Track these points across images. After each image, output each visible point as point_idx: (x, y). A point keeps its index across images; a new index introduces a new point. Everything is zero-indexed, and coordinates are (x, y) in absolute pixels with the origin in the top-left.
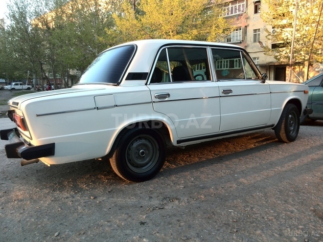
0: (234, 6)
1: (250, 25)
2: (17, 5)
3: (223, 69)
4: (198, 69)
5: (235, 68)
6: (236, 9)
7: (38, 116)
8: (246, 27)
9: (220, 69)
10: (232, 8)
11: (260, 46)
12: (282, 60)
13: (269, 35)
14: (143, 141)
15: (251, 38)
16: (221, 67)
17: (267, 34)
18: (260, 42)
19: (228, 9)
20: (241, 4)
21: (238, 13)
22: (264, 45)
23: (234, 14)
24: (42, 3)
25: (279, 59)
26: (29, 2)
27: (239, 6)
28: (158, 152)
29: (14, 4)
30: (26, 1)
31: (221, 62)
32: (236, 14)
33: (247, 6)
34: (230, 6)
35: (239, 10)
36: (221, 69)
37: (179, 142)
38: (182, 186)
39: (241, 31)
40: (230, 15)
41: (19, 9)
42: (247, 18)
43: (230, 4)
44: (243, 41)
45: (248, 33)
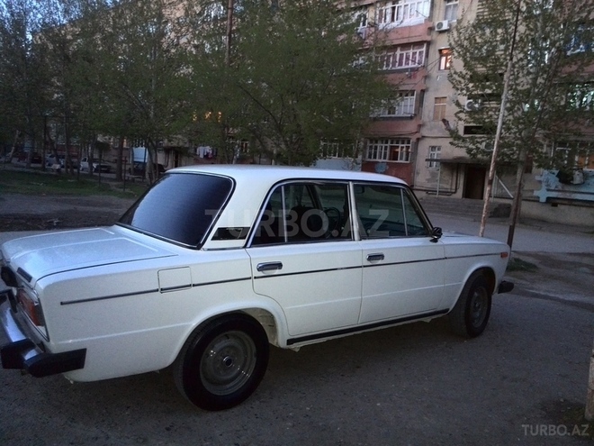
0: (404, 53)
1: (430, 89)
2: (11, 8)
3: (377, 160)
4: (335, 156)
5: (399, 161)
6: (407, 58)
7: (62, 304)
8: (423, 91)
9: (372, 160)
10: (401, 55)
11: (444, 127)
12: (479, 156)
13: (461, 112)
14: (232, 342)
15: (430, 111)
16: (375, 157)
17: (458, 109)
18: (444, 121)
19: (395, 56)
20: (418, 51)
21: (411, 65)
22: (452, 127)
23: (404, 67)
24: (57, 8)
25: (474, 155)
26: (34, 3)
27: (415, 54)
28: (255, 359)
29: (4, 6)
30: (28, 2)
31: (376, 148)
32: (407, 67)
33: (427, 56)
34: (398, 52)
35: (414, 61)
36: (374, 160)
37: (290, 342)
38: (290, 424)
39: (414, 97)
40: (397, 67)
41: (12, 15)
42: (426, 77)
43: (399, 49)
44: (415, 115)
45: (425, 103)
